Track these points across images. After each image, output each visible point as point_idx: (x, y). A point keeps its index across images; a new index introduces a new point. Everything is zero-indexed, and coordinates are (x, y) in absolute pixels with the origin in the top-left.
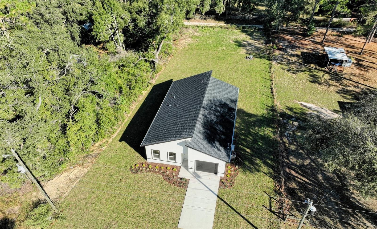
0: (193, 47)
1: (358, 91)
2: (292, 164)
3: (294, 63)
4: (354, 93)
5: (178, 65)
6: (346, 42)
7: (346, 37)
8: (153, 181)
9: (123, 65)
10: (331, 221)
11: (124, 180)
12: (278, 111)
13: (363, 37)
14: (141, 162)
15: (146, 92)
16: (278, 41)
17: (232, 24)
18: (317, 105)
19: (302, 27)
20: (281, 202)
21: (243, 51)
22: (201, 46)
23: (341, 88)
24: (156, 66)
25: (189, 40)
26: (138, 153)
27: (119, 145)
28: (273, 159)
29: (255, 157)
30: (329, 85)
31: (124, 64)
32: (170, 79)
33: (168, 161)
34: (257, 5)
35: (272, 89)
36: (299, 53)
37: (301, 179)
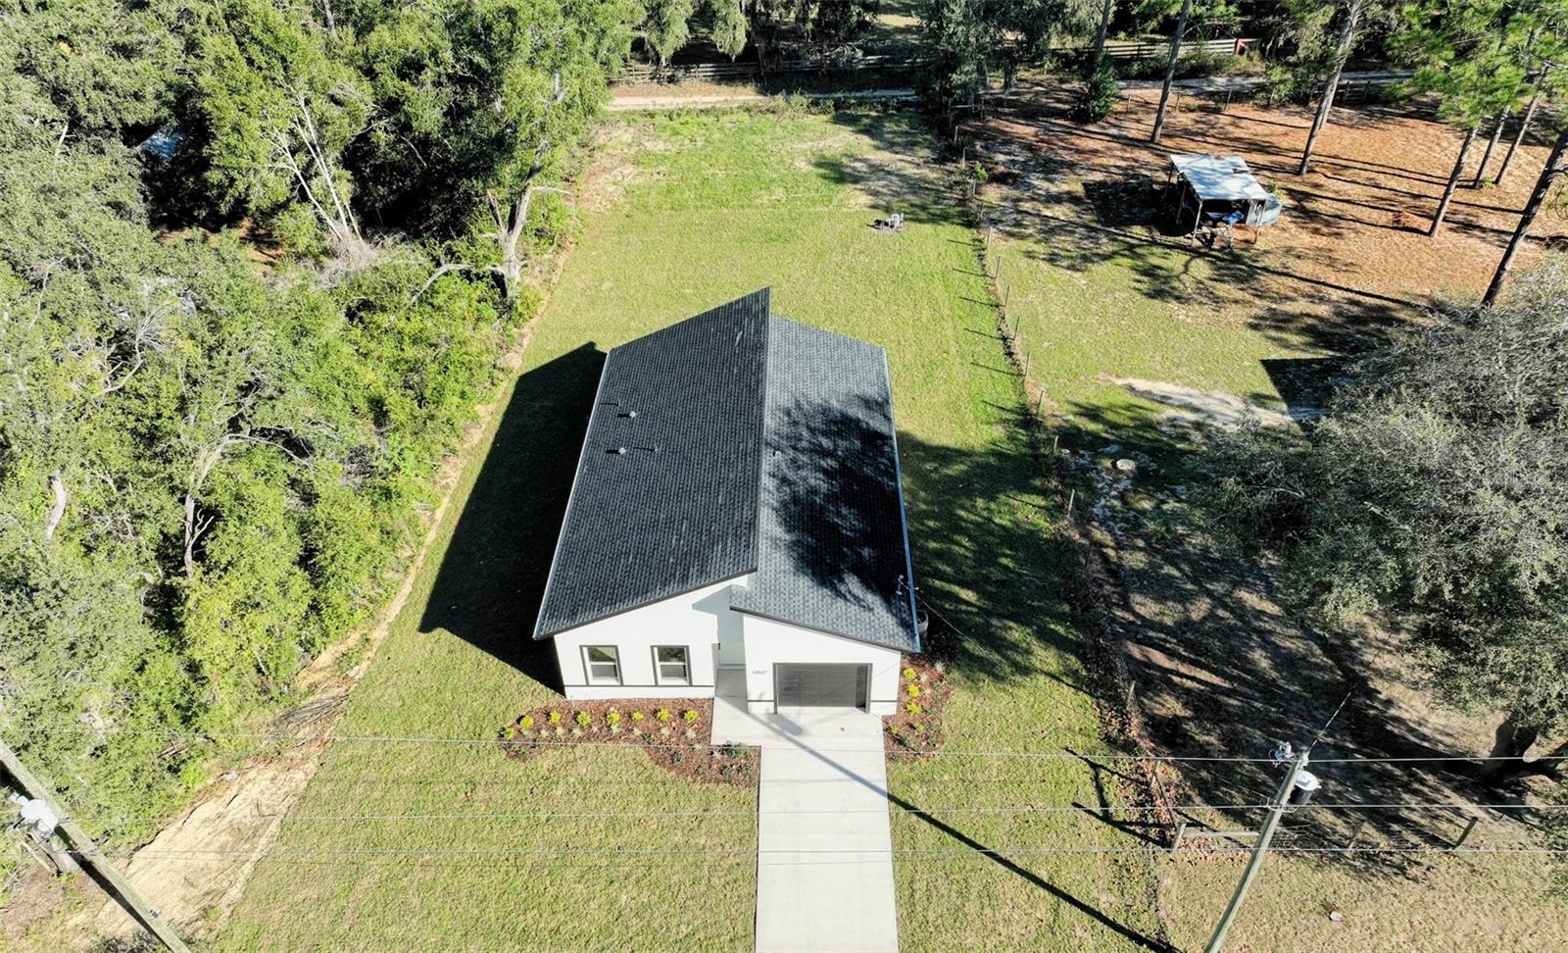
0: (653, 199)
1: (1325, 315)
2: (1148, 623)
3: (1064, 228)
4: (1310, 321)
5: (602, 281)
6: (1238, 133)
7: (1232, 112)
8: (610, 777)
9: (366, 305)
10: (1339, 822)
11: (481, 794)
12: (1049, 423)
13: (1294, 108)
14: (539, 705)
15: (491, 407)
16: (985, 148)
17: (789, 93)
18: (1188, 385)
19: (1064, 86)
20: (1141, 779)
21: (856, 199)
22: (682, 194)
23: (1261, 306)
24: (510, 293)
25: (626, 172)
26: (516, 671)
27: (424, 646)
28: (1071, 615)
29: (1001, 616)
30: (1217, 300)
31: (372, 298)
32: (583, 343)
33: (656, 685)
34: (876, 9)
35: (1005, 339)
36: (1078, 189)
37: (1193, 679)
